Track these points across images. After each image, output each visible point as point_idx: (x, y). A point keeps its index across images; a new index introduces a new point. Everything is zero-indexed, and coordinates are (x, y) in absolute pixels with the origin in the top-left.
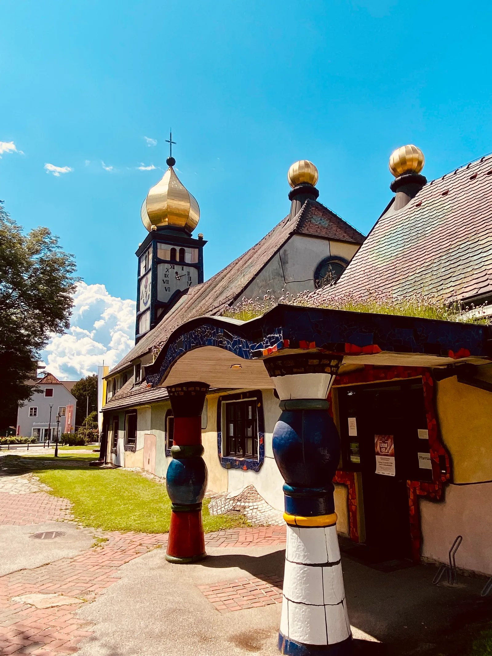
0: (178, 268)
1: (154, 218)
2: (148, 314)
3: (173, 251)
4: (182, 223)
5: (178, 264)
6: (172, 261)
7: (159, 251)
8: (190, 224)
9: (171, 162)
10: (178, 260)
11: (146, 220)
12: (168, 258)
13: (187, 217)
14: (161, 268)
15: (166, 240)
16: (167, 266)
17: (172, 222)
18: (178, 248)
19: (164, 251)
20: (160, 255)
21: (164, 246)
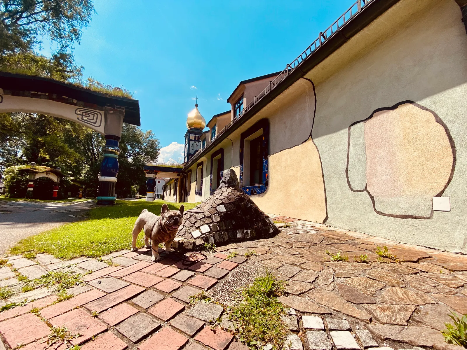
0: (197, 142)
1: (190, 125)
2: (187, 157)
3: (195, 137)
4: (199, 127)
5: (197, 141)
6: (195, 140)
7: (190, 137)
8: (202, 127)
9: (197, 106)
10: (197, 140)
11: (188, 126)
12: (194, 139)
13: (201, 124)
14: (191, 142)
15: (193, 133)
16: (193, 142)
17: (195, 127)
18: (197, 136)
19: (192, 137)
20: (191, 138)
21: (192, 135)
